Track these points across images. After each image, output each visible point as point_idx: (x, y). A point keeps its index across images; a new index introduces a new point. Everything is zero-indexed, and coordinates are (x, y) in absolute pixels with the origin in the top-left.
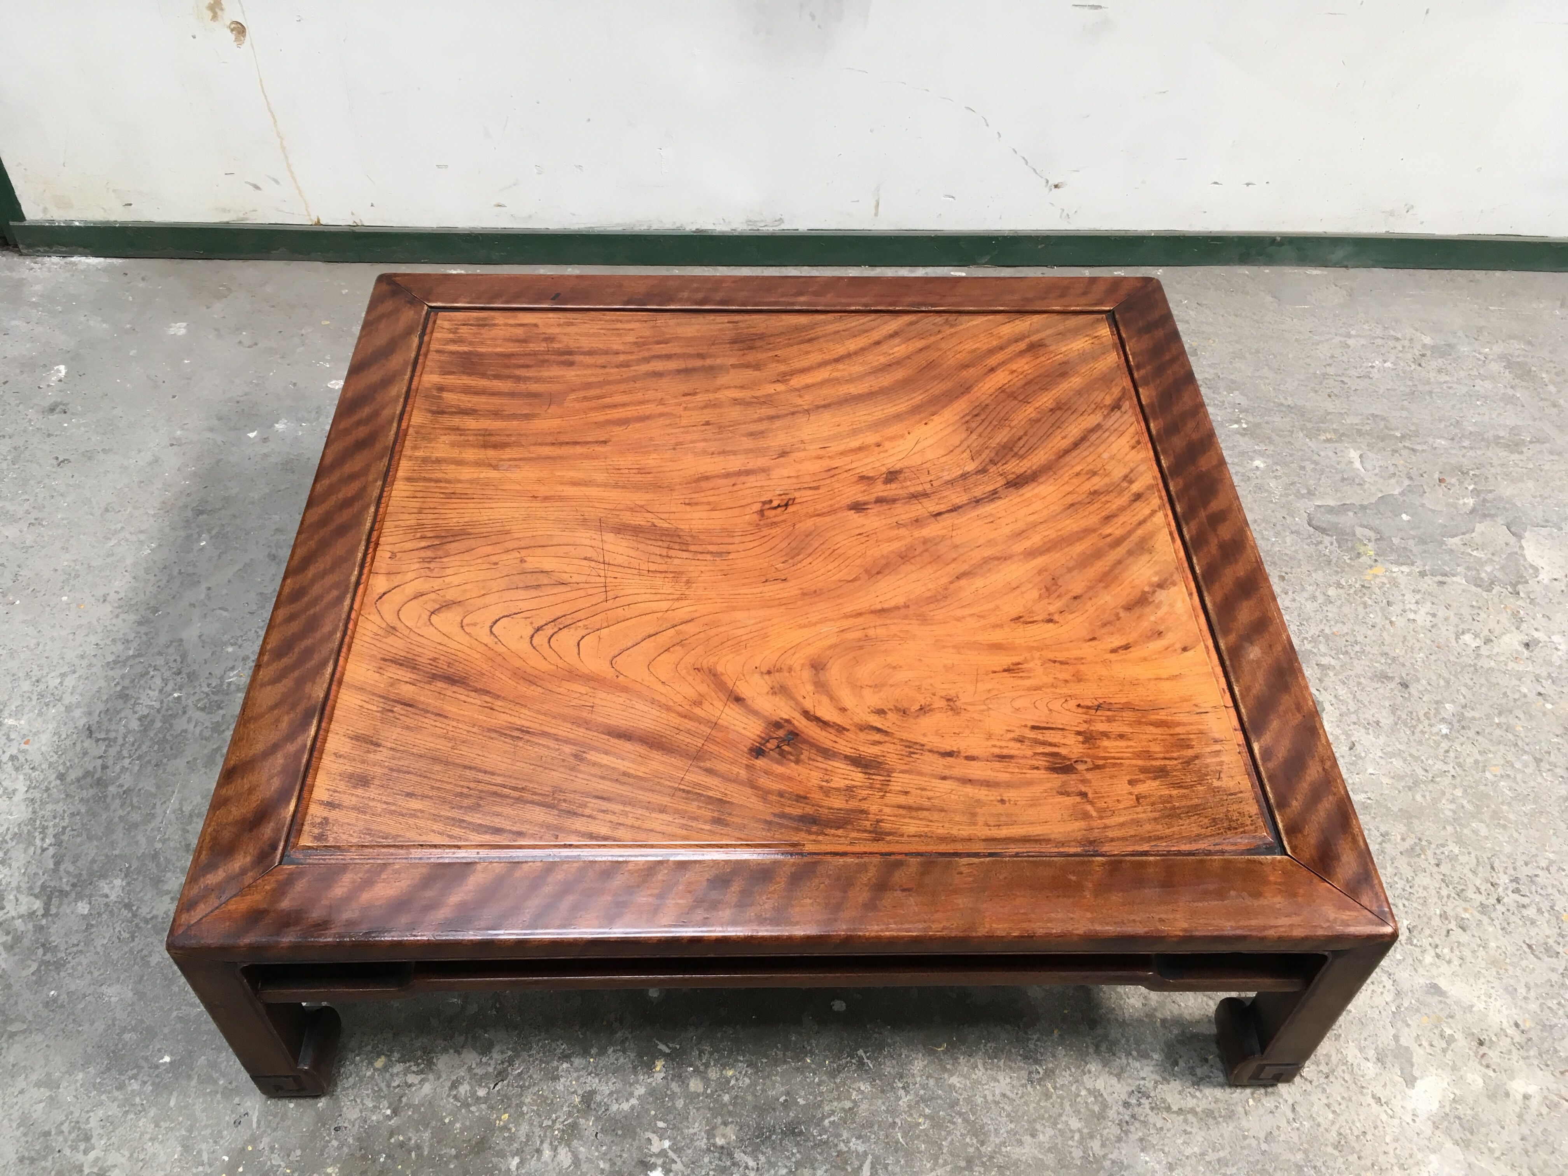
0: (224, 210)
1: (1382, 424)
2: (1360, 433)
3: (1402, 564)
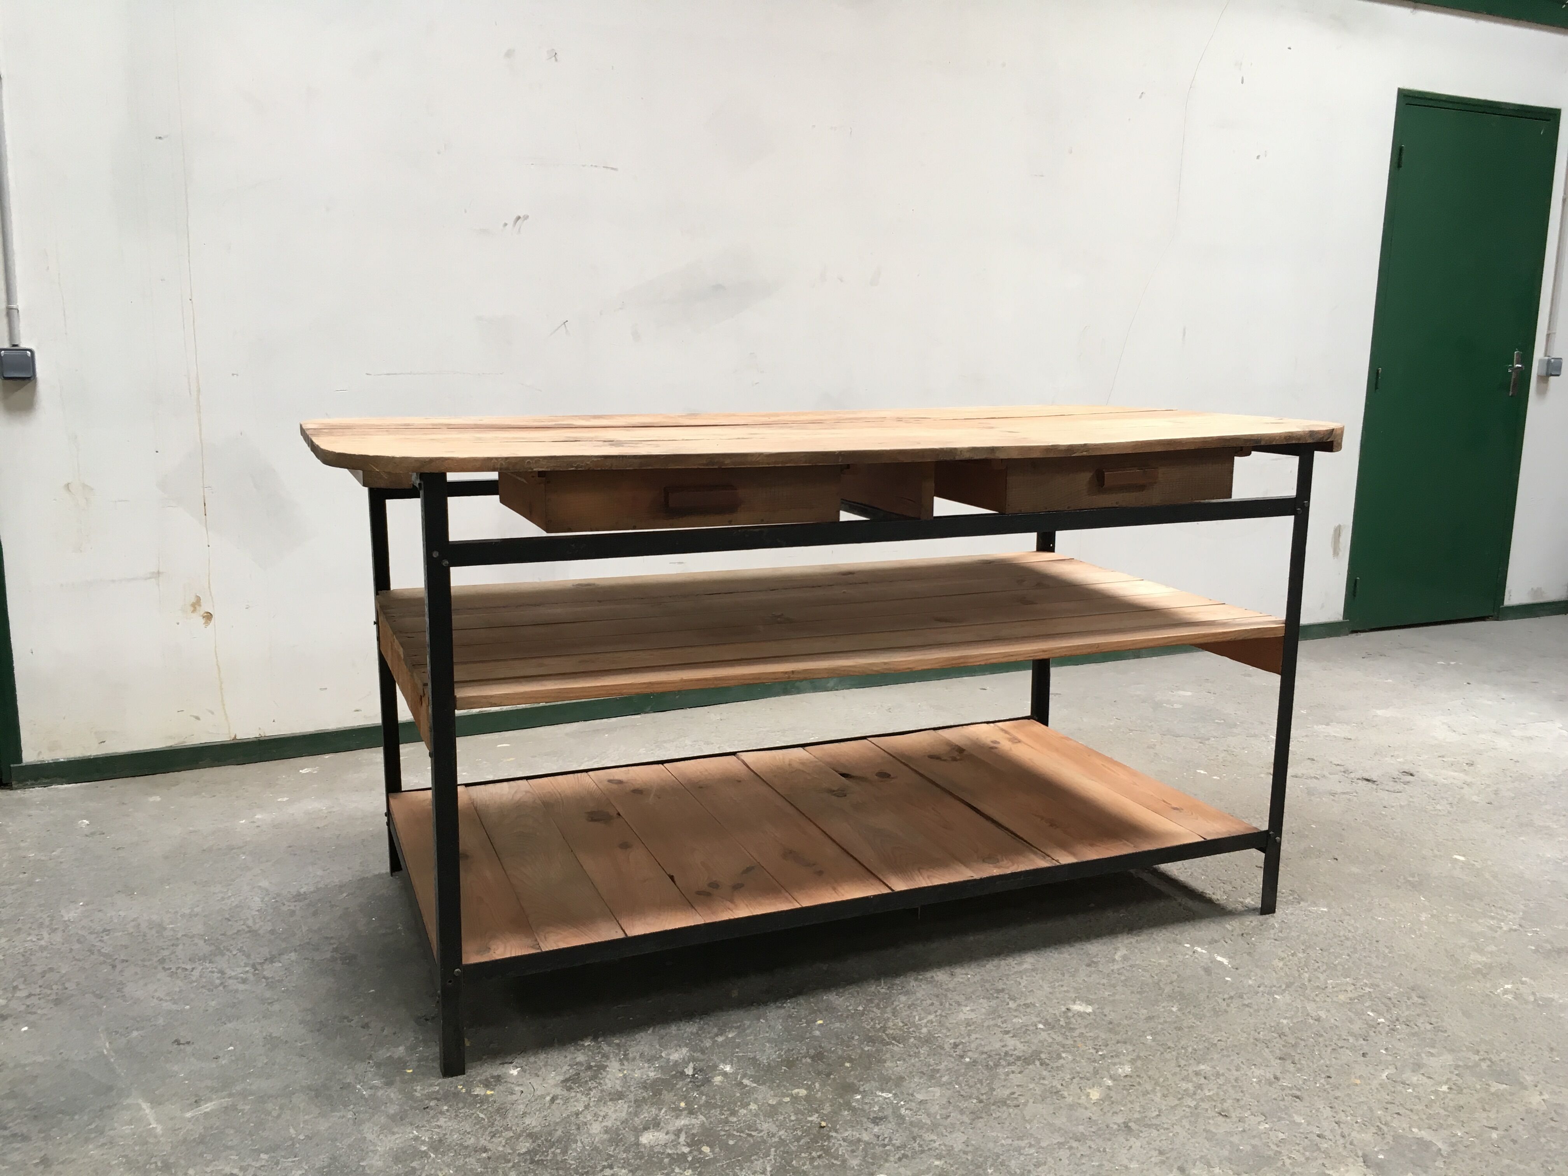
0: (171, 738)
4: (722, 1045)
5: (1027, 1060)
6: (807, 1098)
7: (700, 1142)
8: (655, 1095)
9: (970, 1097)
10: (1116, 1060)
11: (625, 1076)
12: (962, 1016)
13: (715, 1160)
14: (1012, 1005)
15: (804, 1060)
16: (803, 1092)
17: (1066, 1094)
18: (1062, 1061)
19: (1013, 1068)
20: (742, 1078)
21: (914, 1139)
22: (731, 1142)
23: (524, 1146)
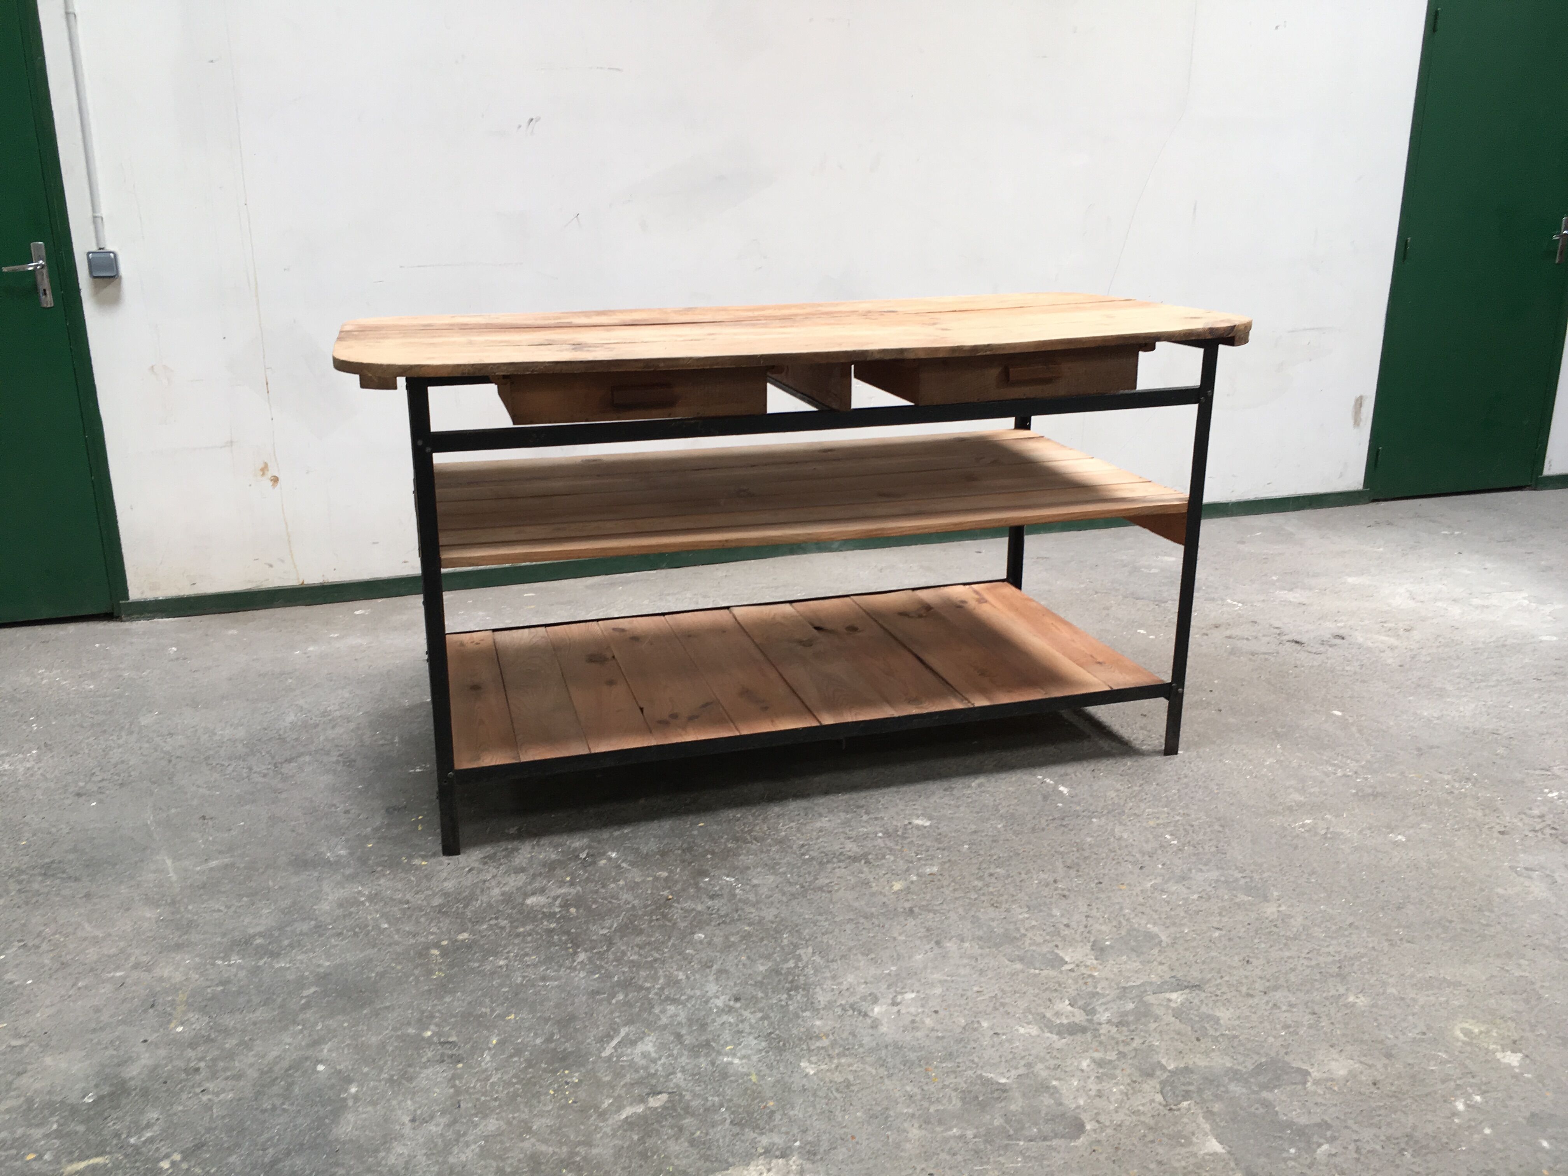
0: (249, 581)
4: (617, 838)
5: (855, 859)
6: (666, 879)
7: (571, 905)
8: (549, 870)
9: (796, 884)
10: (930, 862)
11: (532, 857)
12: (818, 825)
13: (577, 918)
14: (865, 818)
15: (676, 852)
16: (665, 874)
17: (874, 885)
18: (884, 861)
19: (841, 864)
20: (623, 862)
21: (737, 911)
22: (594, 906)
23: (437, 901)
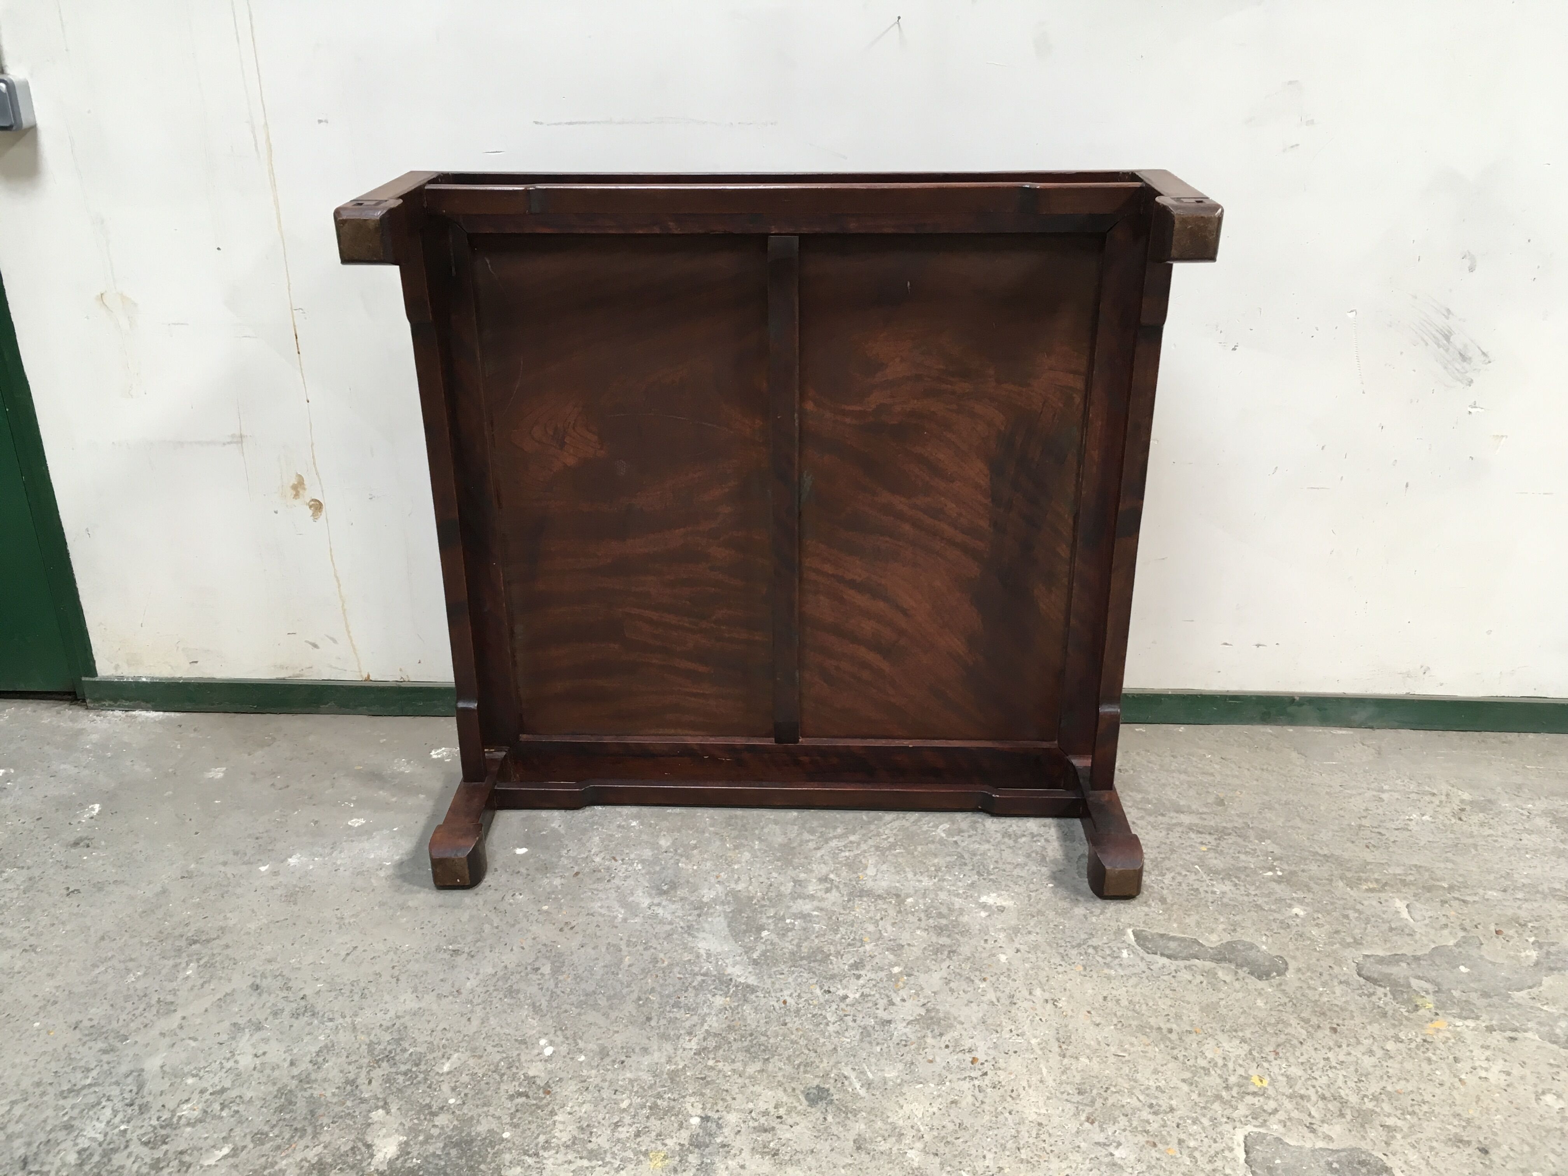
0: (282, 667)
1: (1427, 875)
2: (1404, 883)
3: (1466, 1018)
